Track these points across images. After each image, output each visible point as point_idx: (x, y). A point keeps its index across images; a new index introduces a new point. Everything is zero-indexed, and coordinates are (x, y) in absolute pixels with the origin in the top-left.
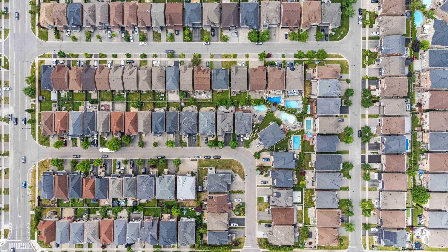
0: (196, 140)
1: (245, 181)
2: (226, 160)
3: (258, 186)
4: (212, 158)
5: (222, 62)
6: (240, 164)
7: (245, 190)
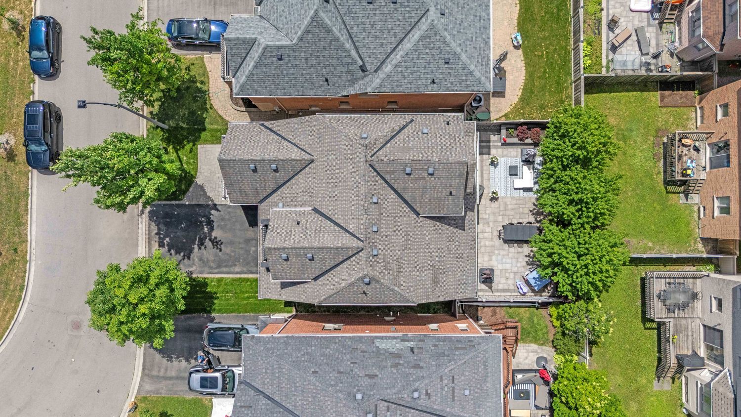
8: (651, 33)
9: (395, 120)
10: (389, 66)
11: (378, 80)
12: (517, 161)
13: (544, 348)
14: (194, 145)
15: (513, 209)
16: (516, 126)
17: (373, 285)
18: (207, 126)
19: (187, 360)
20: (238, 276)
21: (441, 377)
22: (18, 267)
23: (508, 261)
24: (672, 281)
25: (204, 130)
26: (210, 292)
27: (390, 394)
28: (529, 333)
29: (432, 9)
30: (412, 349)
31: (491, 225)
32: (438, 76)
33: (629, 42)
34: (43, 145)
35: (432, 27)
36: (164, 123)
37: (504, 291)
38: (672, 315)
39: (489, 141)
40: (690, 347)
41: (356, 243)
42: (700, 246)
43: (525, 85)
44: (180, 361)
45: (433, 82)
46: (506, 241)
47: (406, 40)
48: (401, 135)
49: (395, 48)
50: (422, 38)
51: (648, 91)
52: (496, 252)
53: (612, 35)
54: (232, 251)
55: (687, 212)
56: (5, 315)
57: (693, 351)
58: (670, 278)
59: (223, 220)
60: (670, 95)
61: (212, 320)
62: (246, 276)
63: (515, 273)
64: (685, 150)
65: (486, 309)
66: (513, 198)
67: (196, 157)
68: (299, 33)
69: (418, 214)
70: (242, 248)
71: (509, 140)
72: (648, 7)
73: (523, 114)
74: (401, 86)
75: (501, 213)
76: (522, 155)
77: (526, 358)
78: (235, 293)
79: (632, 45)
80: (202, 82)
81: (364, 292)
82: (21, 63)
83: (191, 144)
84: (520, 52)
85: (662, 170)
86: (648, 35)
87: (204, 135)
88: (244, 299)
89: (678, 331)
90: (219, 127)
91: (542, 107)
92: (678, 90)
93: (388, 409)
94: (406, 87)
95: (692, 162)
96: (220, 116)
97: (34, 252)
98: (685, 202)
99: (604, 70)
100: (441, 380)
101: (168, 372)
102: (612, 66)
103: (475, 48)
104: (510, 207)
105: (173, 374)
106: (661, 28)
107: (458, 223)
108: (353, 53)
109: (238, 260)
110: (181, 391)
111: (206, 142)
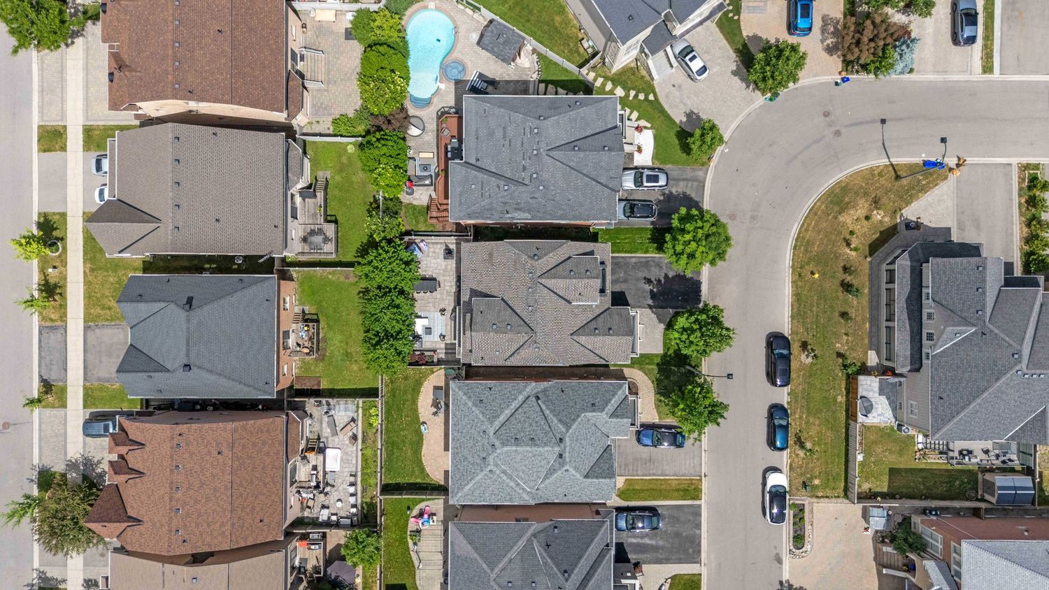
0: (652, 510)
1: (951, 161)
2: (797, 297)
3: (987, 69)
4: (782, 396)
5: (90, 323)
6: (831, 192)
7: (1015, 161)
8: (326, 431)
9: (516, 361)
10: (520, 399)
11: (528, 390)
12: (426, 338)
13: (408, 202)
14: (667, 353)
15: (429, 303)
16: (426, 364)
17: (532, 254)
18: (655, 367)
19: (671, 193)
20: (633, 255)
21: (490, 197)
22: (798, 262)
23: (432, 265)
24: (319, 251)
25: (658, 364)
26: (654, 243)
27: (522, 189)
28: (419, 213)
29: (491, 434)
30: (507, 213)
31: (445, 292)
32: (487, 392)
33: (342, 426)
34: (777, 354)
35: (491, 423)
36: (689, 370)
37: (436, 243)
38: (319, 226)
39: (446, 353)
40: (307, 203)
41: (543, 281)
42: (295, 275)
43: (418, 394)
44: (677, 192)
45: (490, 389)
46: (434, 279)
47: (509, 416)
48: (513, 350)
49: (516, 410)
50: (498, 416)
51: (328, 390)
52: (442, 272)
53: (355, 431)
54: (636, 273)
55: (303, 300)
56: (807, 227)
57: (304, 200)
58: (320, 253)
59: (644, 297)
60: (313, 386)
61: (652, 223)
62: (627, 255)
63: (428, 256)
64: (306, 344)
65: (450, 230)
66: (429, 311)
67: (665, 344)
68: (579, 419)
69: (503, 299)
70: (630, 276)
71: (432, 353)
72: (328, 451)
73: (420, 373)
74: (512, 386)
75: (438, 300)
76: (422, 342)
77: (421, 194)
78: (634, 242)
79: (340, 423)
80: (660, 401)
81: (538, 249)
82: (797, 416)
83: (669, 354)
84: (421, 420)
85: (321, 331)
86: (329, 430)
87: (658, 360)
88: (628, 238)
89: (315, 215)
90: (647, 366)
91: (406, 378)
92: (308, 389)
93: (523, 180)
94: (508, 385)
95: (302, 336)
96: (646, 375)
97: (787, 274)
98: (305, 308)
99: (361, 405)
100: (490, 195)
101: (685, 184)
102: (354, 408)
103: (462, 411)
104: (432, 304)
105: (682, 183)
106: (319, 436)
107: (475, 293)
108: (544, 407)
109: (634, 267)
110: (676, 170)
111: (657, 355)
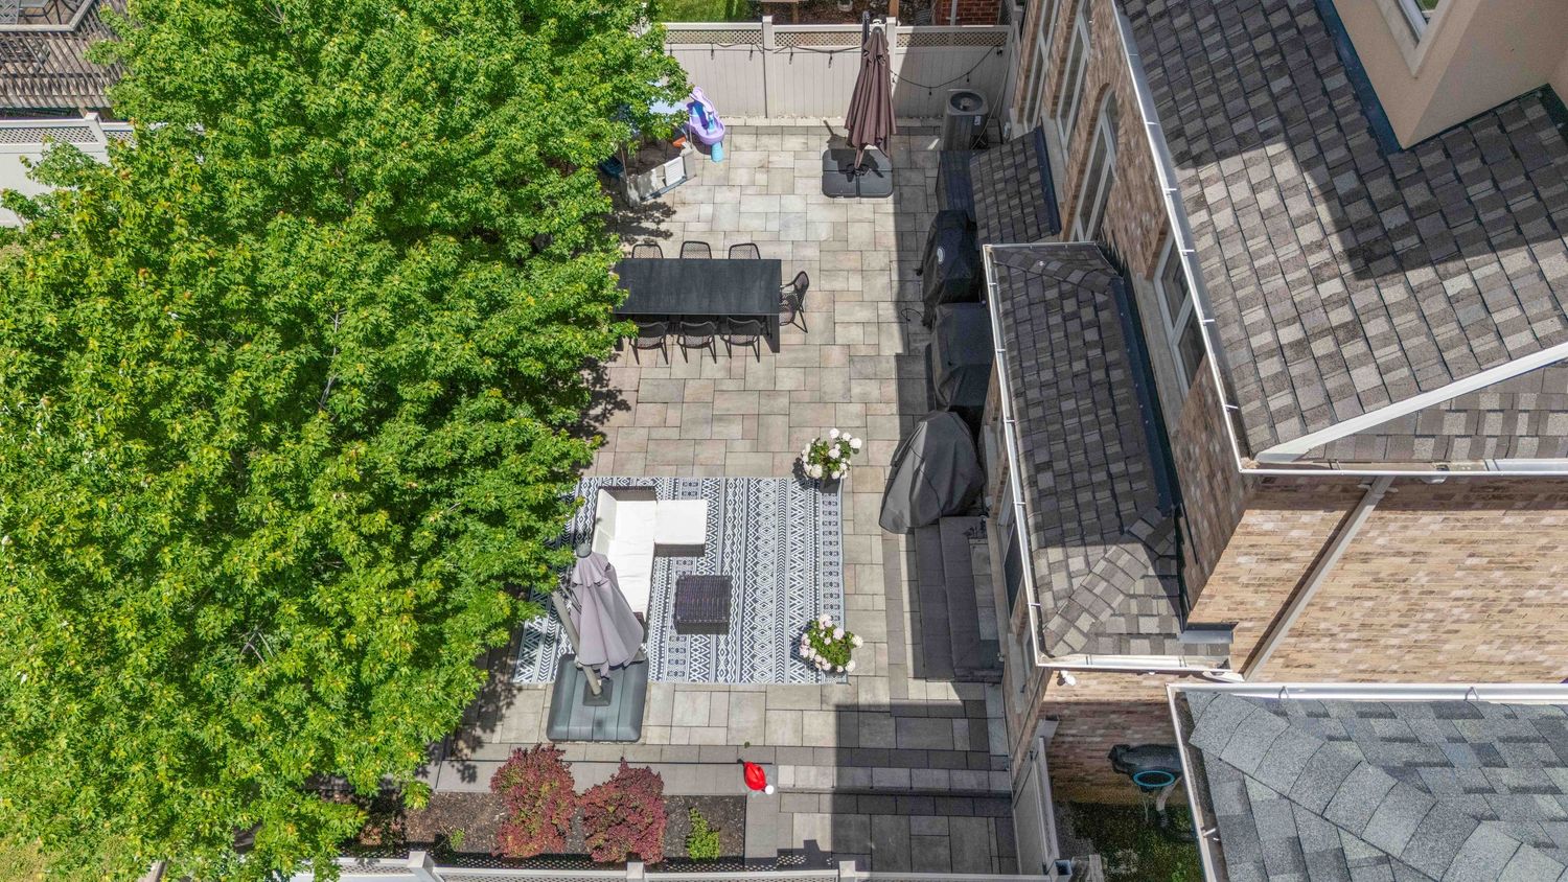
12: (673, 662)
75: (783, 401)
104: (735, 430)
